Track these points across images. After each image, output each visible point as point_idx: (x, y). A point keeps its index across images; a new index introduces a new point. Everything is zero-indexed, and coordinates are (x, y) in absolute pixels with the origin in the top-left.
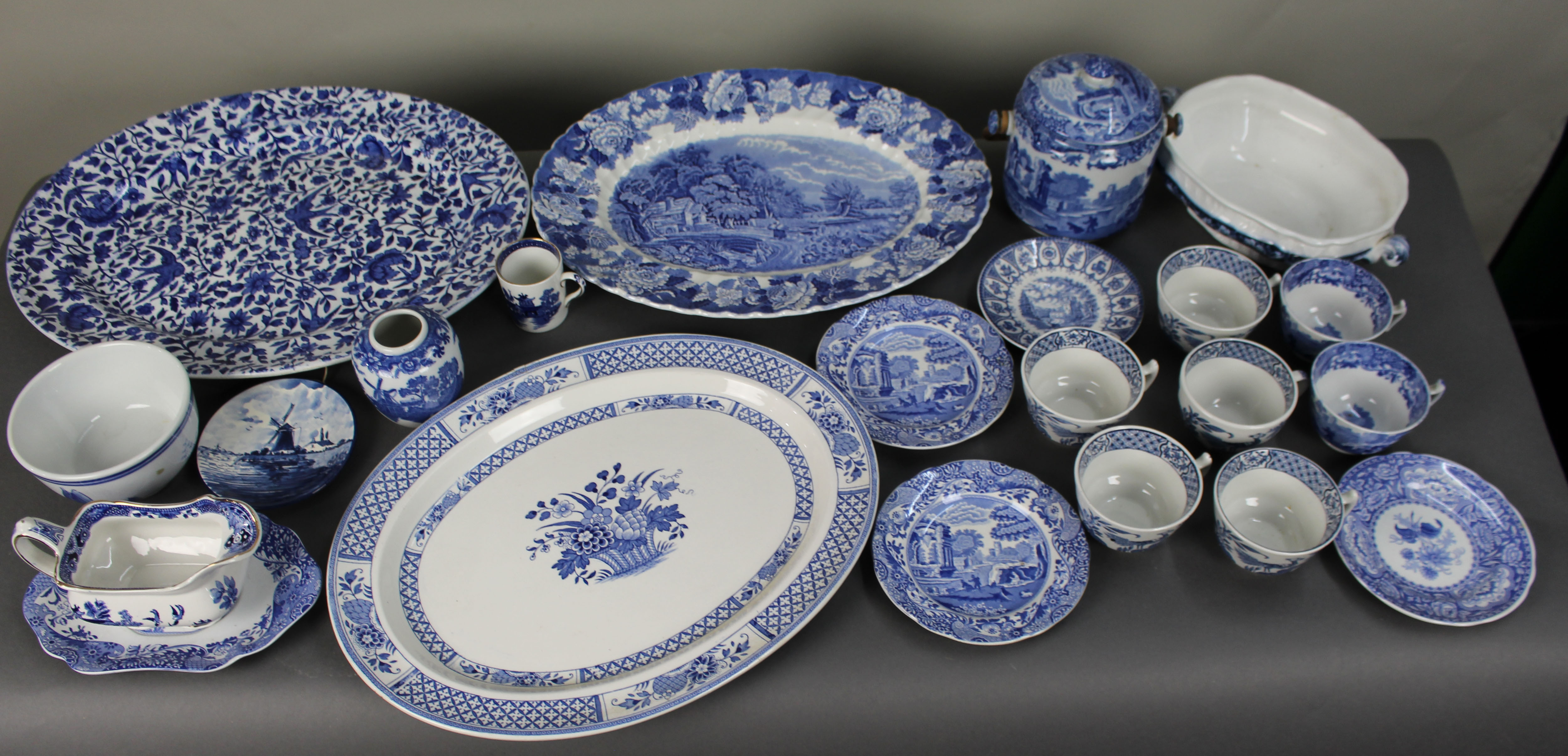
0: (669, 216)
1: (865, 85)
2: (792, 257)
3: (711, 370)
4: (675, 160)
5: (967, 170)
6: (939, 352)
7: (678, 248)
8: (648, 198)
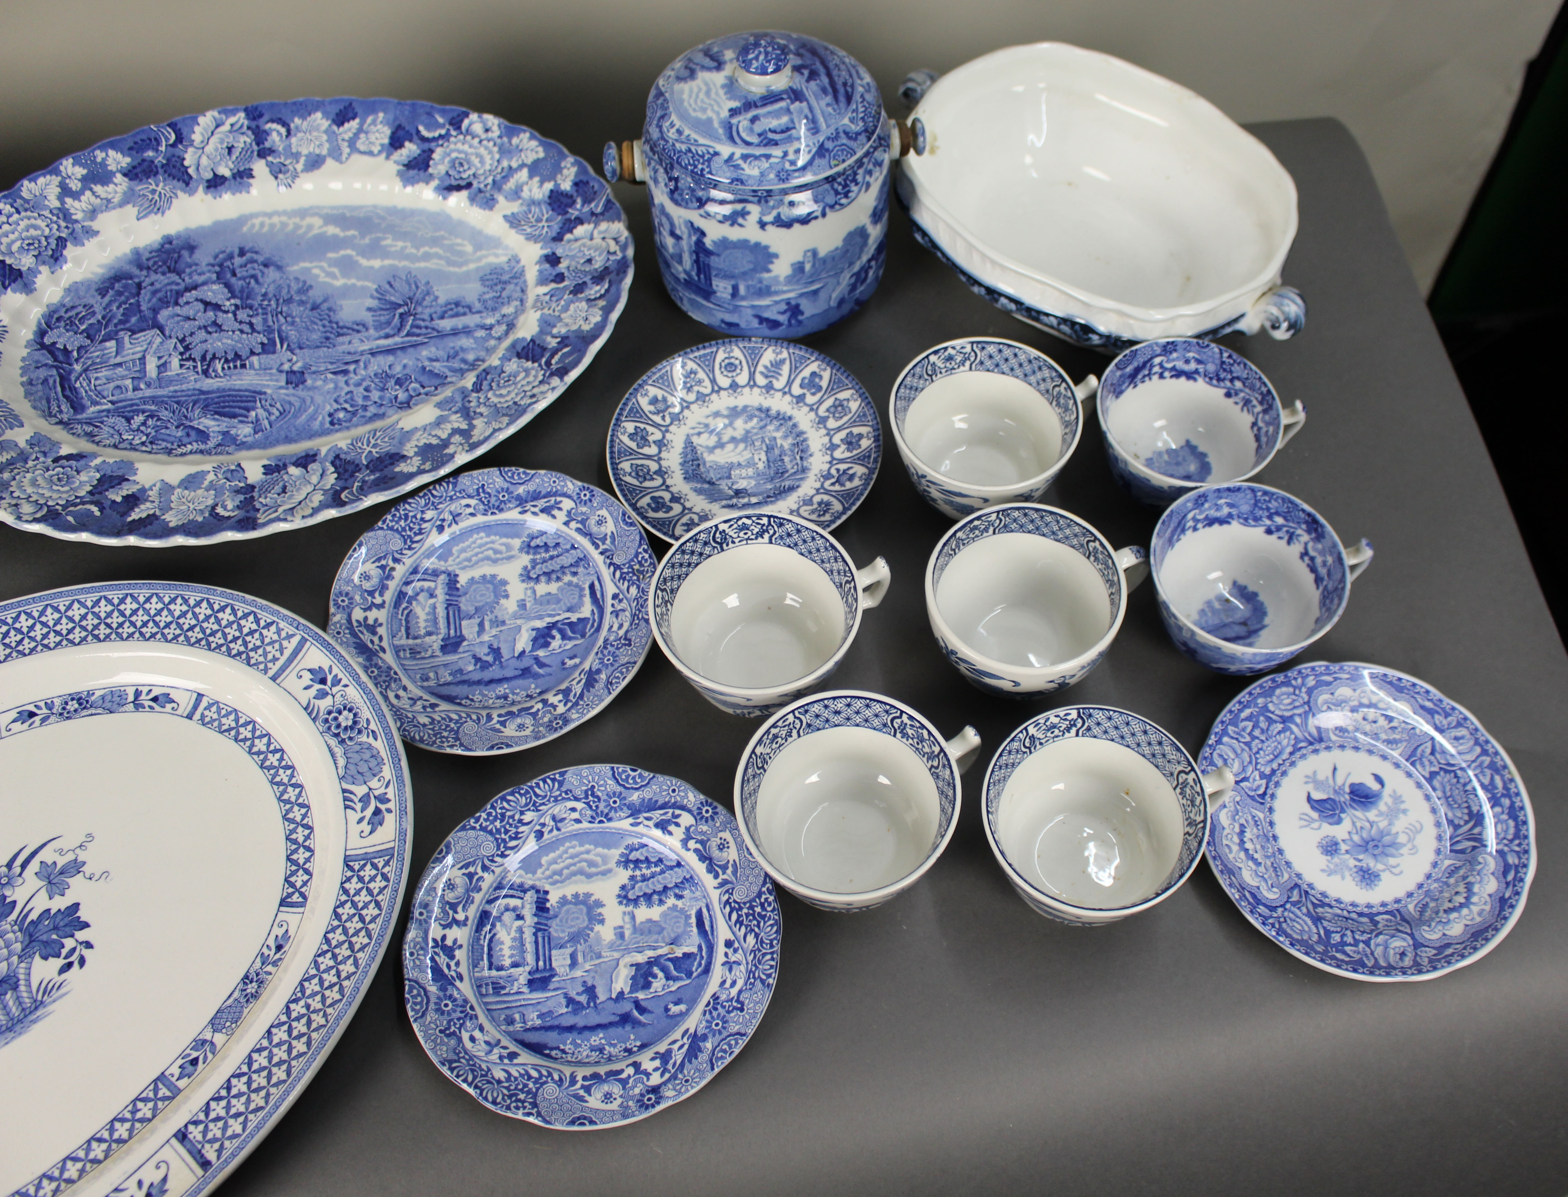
0: (120, 365)
1: (443, 113)
2: (313, 418)
3: (151, 643)
4: (140, 267)
5: (597, 240)
6: (544, 561)
7: (128, 420)
8: (88, 337)
